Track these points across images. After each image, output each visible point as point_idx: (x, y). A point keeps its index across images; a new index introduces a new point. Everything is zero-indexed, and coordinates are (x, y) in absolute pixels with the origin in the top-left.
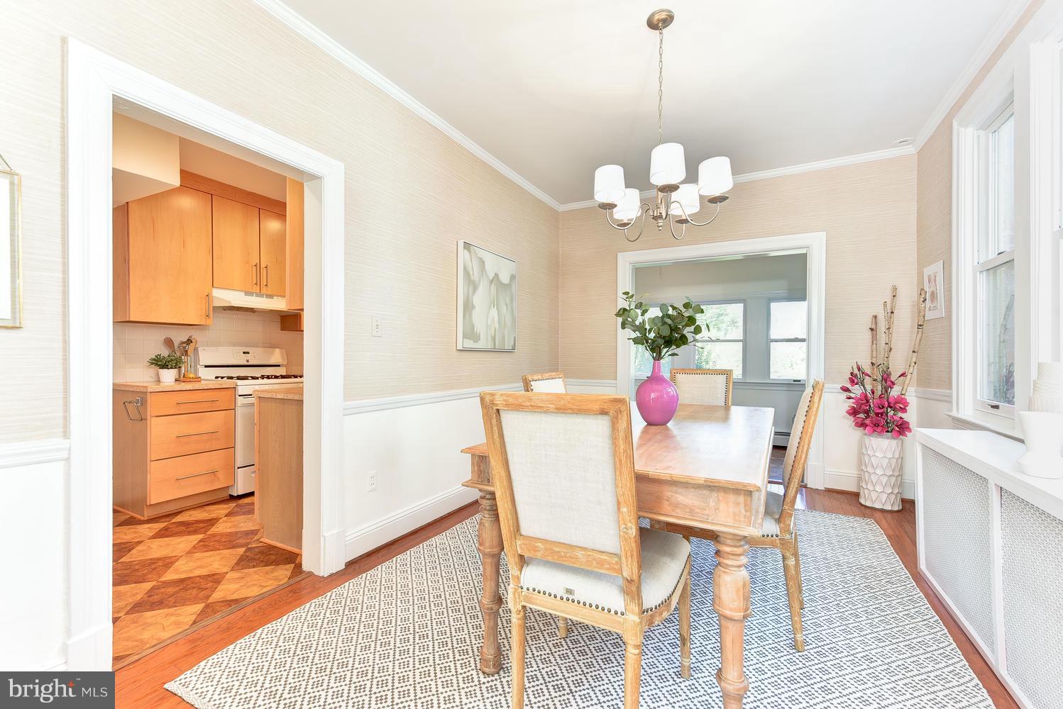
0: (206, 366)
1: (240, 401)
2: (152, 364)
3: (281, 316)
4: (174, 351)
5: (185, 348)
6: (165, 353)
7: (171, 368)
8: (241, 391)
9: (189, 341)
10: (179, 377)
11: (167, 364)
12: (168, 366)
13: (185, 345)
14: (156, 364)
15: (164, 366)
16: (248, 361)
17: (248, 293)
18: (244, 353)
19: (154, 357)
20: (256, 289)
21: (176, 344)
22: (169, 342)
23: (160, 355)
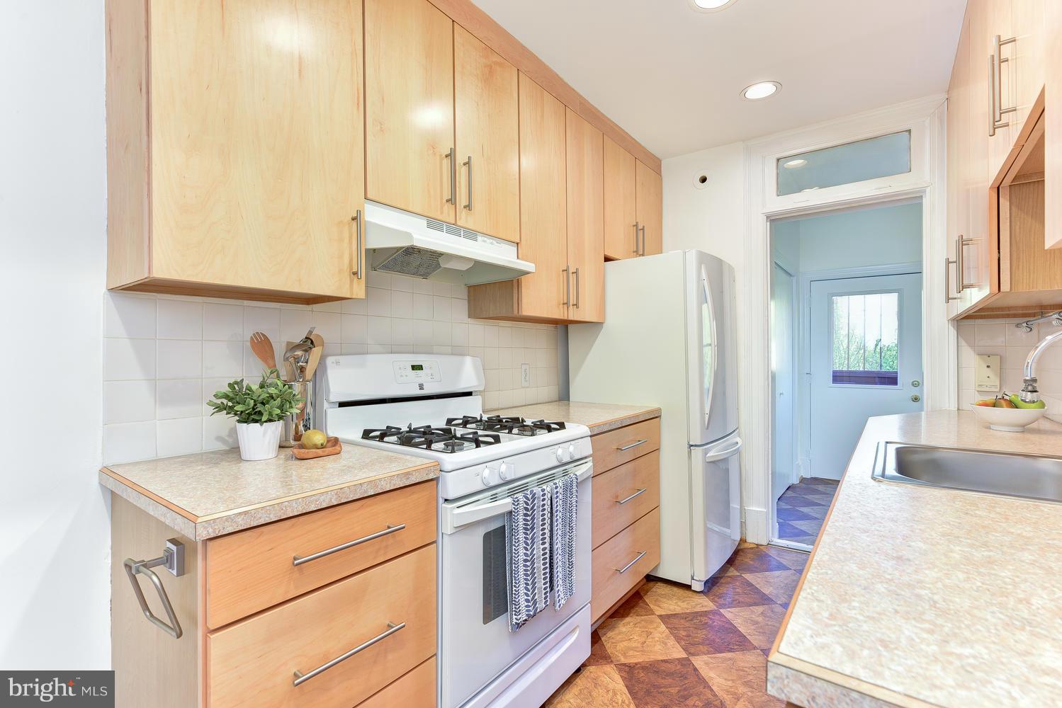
0: (342, 405)
1: (451, 516)
2: (220, 408)
3: (469, 287)
4: (274, 371)
5: (297, 360)
6: (252, 375)
7: (270, 420)
8: (453, 486)
9: (308, 343)
10: (287, 439)
11: (260, 408)
12: (260, 413)
13: (299, 353)
14: (230, 410)
15: (252, 416)
16: (421, 387)
17: (434, 223)
18: (414, 368)
19: (227, 390)
20: (447, 214)
21: (279, 349)
22: (262, 346)
23: (240, 383)
